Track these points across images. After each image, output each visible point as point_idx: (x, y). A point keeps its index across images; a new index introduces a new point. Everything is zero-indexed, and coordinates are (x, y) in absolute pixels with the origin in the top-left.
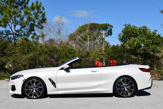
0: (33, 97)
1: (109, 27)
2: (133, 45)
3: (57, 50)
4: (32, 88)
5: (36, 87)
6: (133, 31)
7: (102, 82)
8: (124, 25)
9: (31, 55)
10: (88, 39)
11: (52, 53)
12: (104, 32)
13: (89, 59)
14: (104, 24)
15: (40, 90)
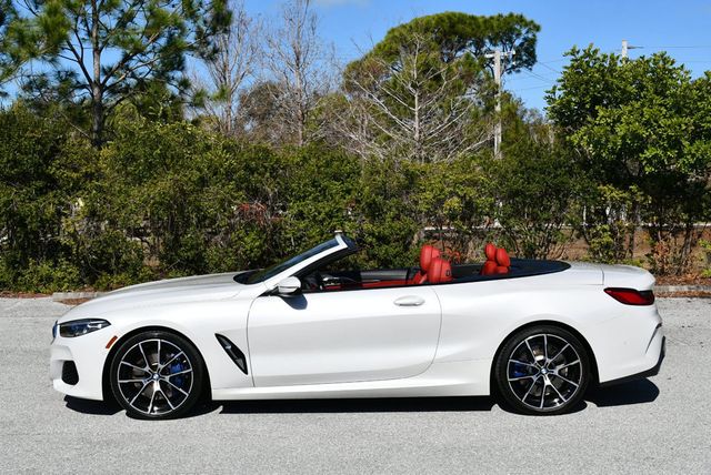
0: (152, 410)
1: (524, 31)
2: (607, 141)
3: (276, 163)
4: (146, 375)
5: (164, 372)
6: (608, 78)
7: (445, 351)
8: (566, 54)
9: (164, 184)
10: (416, 109)
11: (256, 175)
12: (498, 53)
13: (416, 203)
14: (500, 16)
15: (180, 381)
